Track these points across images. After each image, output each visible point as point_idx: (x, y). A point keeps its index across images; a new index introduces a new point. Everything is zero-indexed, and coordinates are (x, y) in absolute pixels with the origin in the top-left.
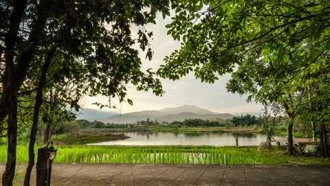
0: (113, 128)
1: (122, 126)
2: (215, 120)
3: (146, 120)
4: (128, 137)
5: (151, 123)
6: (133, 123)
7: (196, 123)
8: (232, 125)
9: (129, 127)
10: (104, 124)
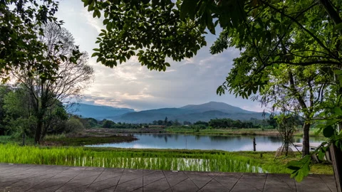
0: (124, 128)
1: (135, 127)
2: (248, 120)
3: (163, 120)
4: (137, 139)
5: (170, 124)
6: (148, 123)
7: (225, 124)
8: (268, 127)
9: (143, 127)
10: (114, 123)
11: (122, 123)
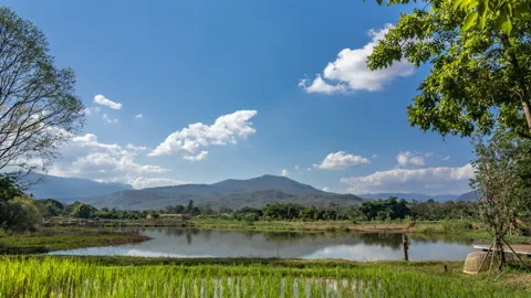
0: (116, 217)
1: (134, 216)
2: (327, 206)
3: (185, 205)
4: (148, 239)
5: (197, 211)
6: (156, 209)
7: (291, 213)
8: (361, 218)
9: (149, 217)
10: (94, 210)
11: (110, 209)
